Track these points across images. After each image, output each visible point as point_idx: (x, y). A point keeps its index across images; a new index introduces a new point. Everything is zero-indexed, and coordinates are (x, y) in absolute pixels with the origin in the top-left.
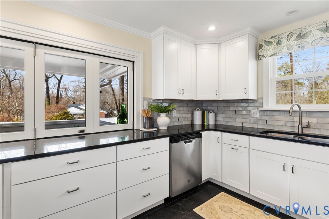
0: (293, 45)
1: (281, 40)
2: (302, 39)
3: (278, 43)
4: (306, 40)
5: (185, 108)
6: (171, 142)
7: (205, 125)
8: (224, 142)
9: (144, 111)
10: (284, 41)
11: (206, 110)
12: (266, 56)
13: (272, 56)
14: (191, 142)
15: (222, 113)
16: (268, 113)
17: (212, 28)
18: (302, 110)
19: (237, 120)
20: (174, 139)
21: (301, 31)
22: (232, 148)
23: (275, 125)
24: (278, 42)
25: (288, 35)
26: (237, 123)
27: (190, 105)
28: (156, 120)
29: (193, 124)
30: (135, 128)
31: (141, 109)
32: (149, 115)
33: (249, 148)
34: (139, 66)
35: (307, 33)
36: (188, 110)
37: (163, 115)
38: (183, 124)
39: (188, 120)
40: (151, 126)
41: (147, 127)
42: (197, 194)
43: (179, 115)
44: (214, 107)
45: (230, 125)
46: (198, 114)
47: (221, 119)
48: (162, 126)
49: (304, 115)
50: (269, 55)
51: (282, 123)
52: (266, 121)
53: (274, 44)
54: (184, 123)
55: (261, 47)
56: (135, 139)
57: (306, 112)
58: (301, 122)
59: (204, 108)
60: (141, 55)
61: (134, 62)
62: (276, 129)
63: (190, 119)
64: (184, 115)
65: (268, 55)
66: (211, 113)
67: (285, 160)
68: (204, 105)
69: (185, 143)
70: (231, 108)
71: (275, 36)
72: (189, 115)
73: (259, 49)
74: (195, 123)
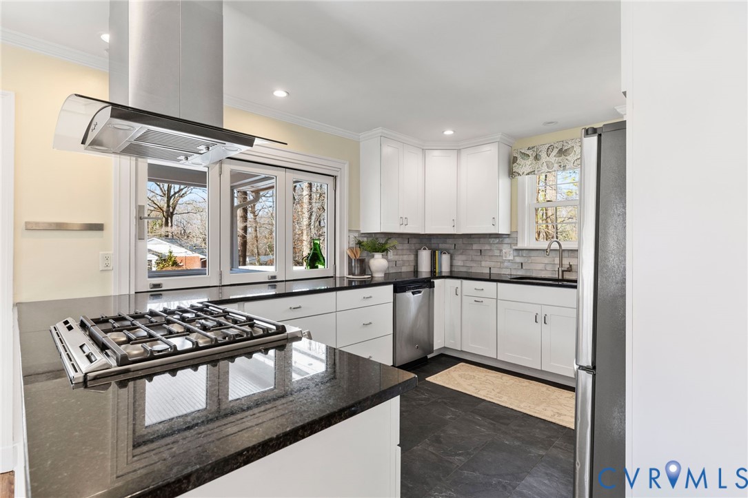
0: (553, 162)
1: (540, 154)
2: (563, 156)
3: (537, 158)
4: (568, 157)
5: (406, 246)
6: (395, 291)
7: (435, 272)
8: (464, 293)
9: (351, 249)
10: (543, 155)
11: (438, 250)
12: (521, 173)
13: (528, 174)
14: (420, 292)
15: (461, 254)
16: (525, 253)
17: (449, 132)
18: (563, 248)
19: (483, 264)
20: (399, 288)
21: (563, 145)
22: (475, 301)
23: (532, 270)
24: (536, 156)
25: (548, 149)
26: (483, 268)
27: (414, 241)
28: (369, 262)
29: (417, 271)
30: (338, 275)
31: (346, 247)
32: (359, 255)
33: (497, 299)
34: (343, 183)
35: (569, 149)
36: (410, 250)
37: (378, 256)
38: (403, 271)
39: (409, 265)
40: (363, 272)
41: (356, 273)
42: (428, 366)
43: (397, 257)
44: (449, 245)
45: (473, 271)
46: (425, 256)
47: (460, 263)
48: (378, 271)
49: (565, 254)
50: (525, 173)
51: (540, 267)
52: (522, 264)
53: (532, 158)
54: (404, 269)
55: (515, 159)
56: (338, 286)
57: (569, 250)
58: (561, 264)
59: (433, 246)
60: (346, 167)
61: (335, 177)
62: (534, 275)
63: (413, 264)
64: (405, 258)
65: (523, 173)
66: (445, 253)
67: (537, 309)
68: (433, 241)
69: (413, 293)
70: (475, 247)
71: (533, 148)
72: (412, 257)
73: (513, 163)
74: (420, 270)
